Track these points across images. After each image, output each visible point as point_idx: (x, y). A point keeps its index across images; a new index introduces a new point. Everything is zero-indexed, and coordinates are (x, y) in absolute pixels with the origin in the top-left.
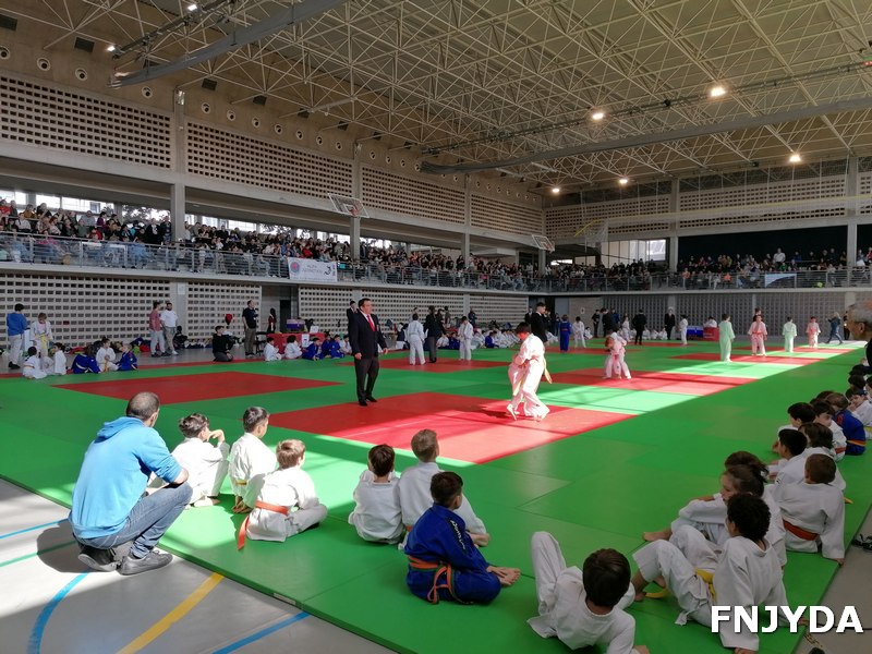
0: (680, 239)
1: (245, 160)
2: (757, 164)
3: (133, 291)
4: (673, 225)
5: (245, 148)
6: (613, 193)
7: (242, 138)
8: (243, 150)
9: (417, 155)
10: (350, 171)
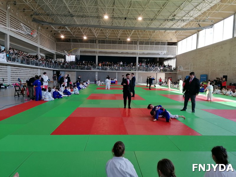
2: (120, 39)
4: (97, 52)
6: (82, 41)
9: (26, 15)
10: (6, 15)
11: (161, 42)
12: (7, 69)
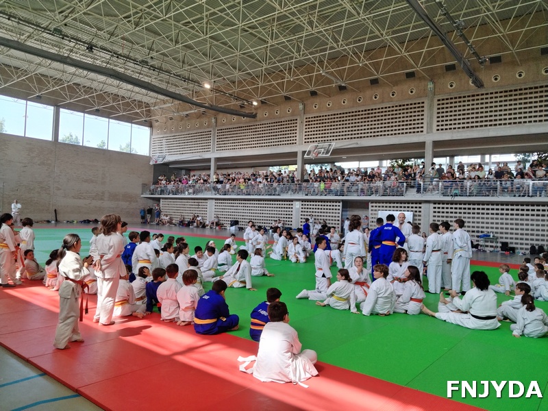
1: (335, 127)
3: (278, 206)
5: (336, 120)
7: (335, 115)
8: (334, 122)
10: (423, 107)
12: (420, 210)
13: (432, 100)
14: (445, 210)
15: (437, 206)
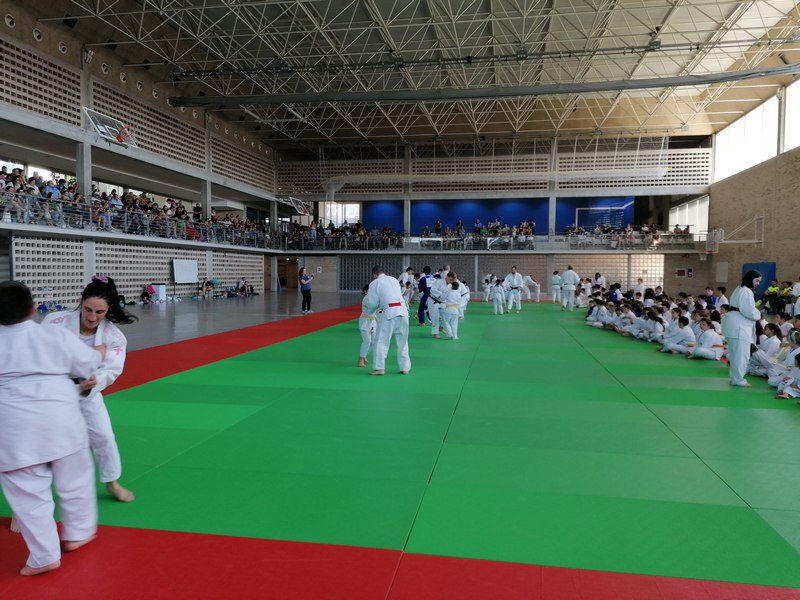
0: (413, 202)
2: (483, 138)
4: (406, 186)
9: (155, 79)
10: (78, 84)
11: (643, 139)
12: (82, 251)
13: (88, 80)
14: (107, 252)
15: (99, 245)
